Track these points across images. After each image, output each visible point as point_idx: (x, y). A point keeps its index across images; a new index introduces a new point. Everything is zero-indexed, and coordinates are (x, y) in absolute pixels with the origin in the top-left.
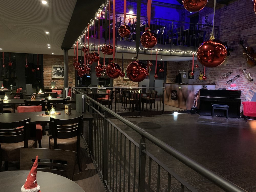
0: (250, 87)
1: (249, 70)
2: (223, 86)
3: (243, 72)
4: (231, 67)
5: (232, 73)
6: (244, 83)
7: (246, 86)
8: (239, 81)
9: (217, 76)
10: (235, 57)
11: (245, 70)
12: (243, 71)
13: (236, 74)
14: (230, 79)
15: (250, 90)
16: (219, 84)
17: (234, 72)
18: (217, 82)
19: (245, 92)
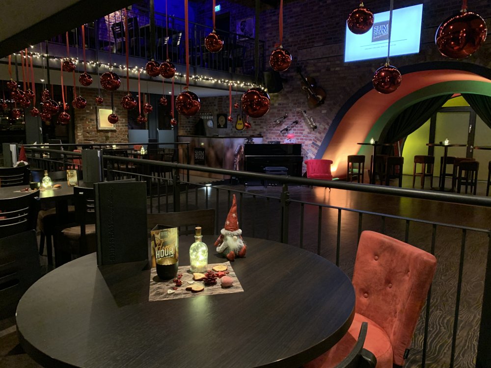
0: (312, 139)
1: (311, 112)
2: (274, 138)
3: (302, 116)
4: (285, 107)
5: (287, 117)
6: (305, 133)
7: (307, 136)
8: (298, 130)
9: (265, 123)
10: (291, 92)
11: (305, 112)
12: (302, 114)
13: (293, 119)
14: (284, 126)
15: (313, 143)
16: (269, 136)
17: (291, 116)
18: (265, 132)
19: (306, 145)
